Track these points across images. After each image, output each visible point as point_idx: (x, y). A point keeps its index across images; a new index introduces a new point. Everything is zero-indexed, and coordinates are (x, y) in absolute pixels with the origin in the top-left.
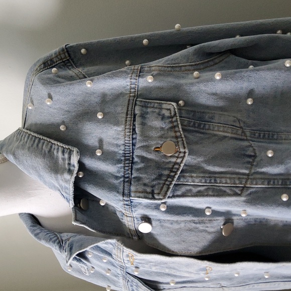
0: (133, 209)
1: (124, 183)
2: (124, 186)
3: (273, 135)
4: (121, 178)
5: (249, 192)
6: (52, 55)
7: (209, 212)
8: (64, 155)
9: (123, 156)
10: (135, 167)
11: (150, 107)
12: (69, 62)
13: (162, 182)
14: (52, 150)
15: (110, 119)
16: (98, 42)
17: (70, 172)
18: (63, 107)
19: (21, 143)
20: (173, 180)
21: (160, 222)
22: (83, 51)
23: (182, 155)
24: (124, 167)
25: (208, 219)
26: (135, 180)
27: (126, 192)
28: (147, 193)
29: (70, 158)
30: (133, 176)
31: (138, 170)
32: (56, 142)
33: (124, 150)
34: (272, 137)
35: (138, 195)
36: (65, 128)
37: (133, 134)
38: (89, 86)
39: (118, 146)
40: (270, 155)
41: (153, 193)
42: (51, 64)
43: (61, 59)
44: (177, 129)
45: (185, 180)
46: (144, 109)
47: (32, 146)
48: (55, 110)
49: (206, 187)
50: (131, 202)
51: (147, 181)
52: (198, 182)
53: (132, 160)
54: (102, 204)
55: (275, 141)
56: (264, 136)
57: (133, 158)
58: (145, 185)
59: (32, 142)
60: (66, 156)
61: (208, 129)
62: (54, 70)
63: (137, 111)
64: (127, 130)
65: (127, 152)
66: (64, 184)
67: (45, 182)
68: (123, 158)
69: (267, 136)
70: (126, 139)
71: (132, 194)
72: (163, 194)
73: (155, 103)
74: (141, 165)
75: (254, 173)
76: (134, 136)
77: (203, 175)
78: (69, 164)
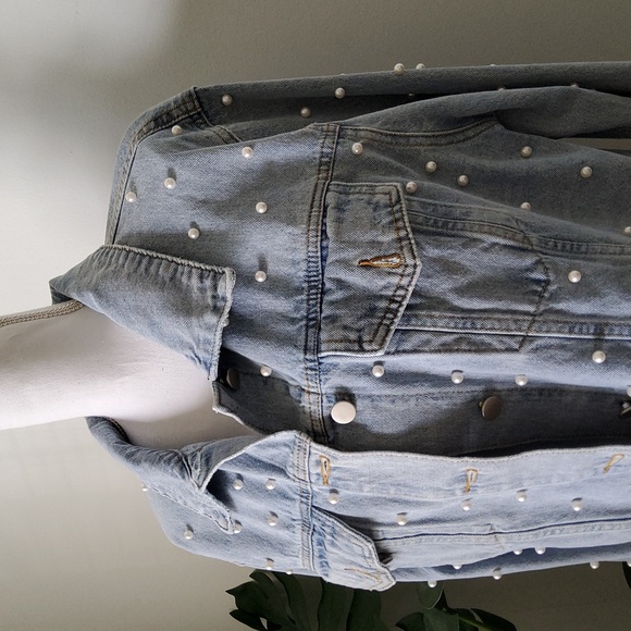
0: (322, 377)
1: (307, 330)
2: (307, 335)
3: (579, 247)
4: (301, 320)
5: (533, 345)
6: (169, 105)
7: (459, 378)
8: (202, 282)
9: (305, 281)
10: (327, 298)
11: (353, 193)
12: (201, 117)
13: (376, 321)
14: (178, 275)
15: (280, 214)
16: (255, 85)
17: (217, 310)
18: (194, 194)
19: (112, 268)
20: (396, 316)
21: (373, 400)
22: (226, 99)
23: (409, 270)
24: (308, 300)
25: (457, 390)
26: (328, 321)
27: (311, 344)
28: (350, 341)
29: (215, 288)
30: (323, 315)
31: (332, 303)
32: (185, 262)
33: (307, 271)
34: (579, 249)
35: (334, 346)
36: (198, 235)
37: (322, 240)
38: (247, 155)
39: (294, 263)
40: (575, 280)
41: (360, 341)
42: (168, 122)
43: (188, 111)
44: (400, 224)
45: (419, 323)
46: (343, 197)
47: (135, 271)
48: (180, 201)
49: (456, 336)
50: (320, 363)
51: (348, 321)
52: (442, 327)
53: (322, 288)
54: (266, 374)
55: (583, 256)
56: (564, 247)
57: (323, 284)
58: (345, 328)
59: (135, 264)
60: (208, 283)
61: (462, 230)
62: (175, 129)
63: (331, 198)
64: (312, 233)
65: (312, 274)
66: (203, 334)
67: (162, 337)
68: (305, 285)
69: (568, 247)
70: (310, 249)
71: (323, 347)
72: (380, 342)
73: (363, 186)
74: (338, 295)
75: (545, 311)
76: (325, 243)
77: (451, 315)
78: (214, 297)
